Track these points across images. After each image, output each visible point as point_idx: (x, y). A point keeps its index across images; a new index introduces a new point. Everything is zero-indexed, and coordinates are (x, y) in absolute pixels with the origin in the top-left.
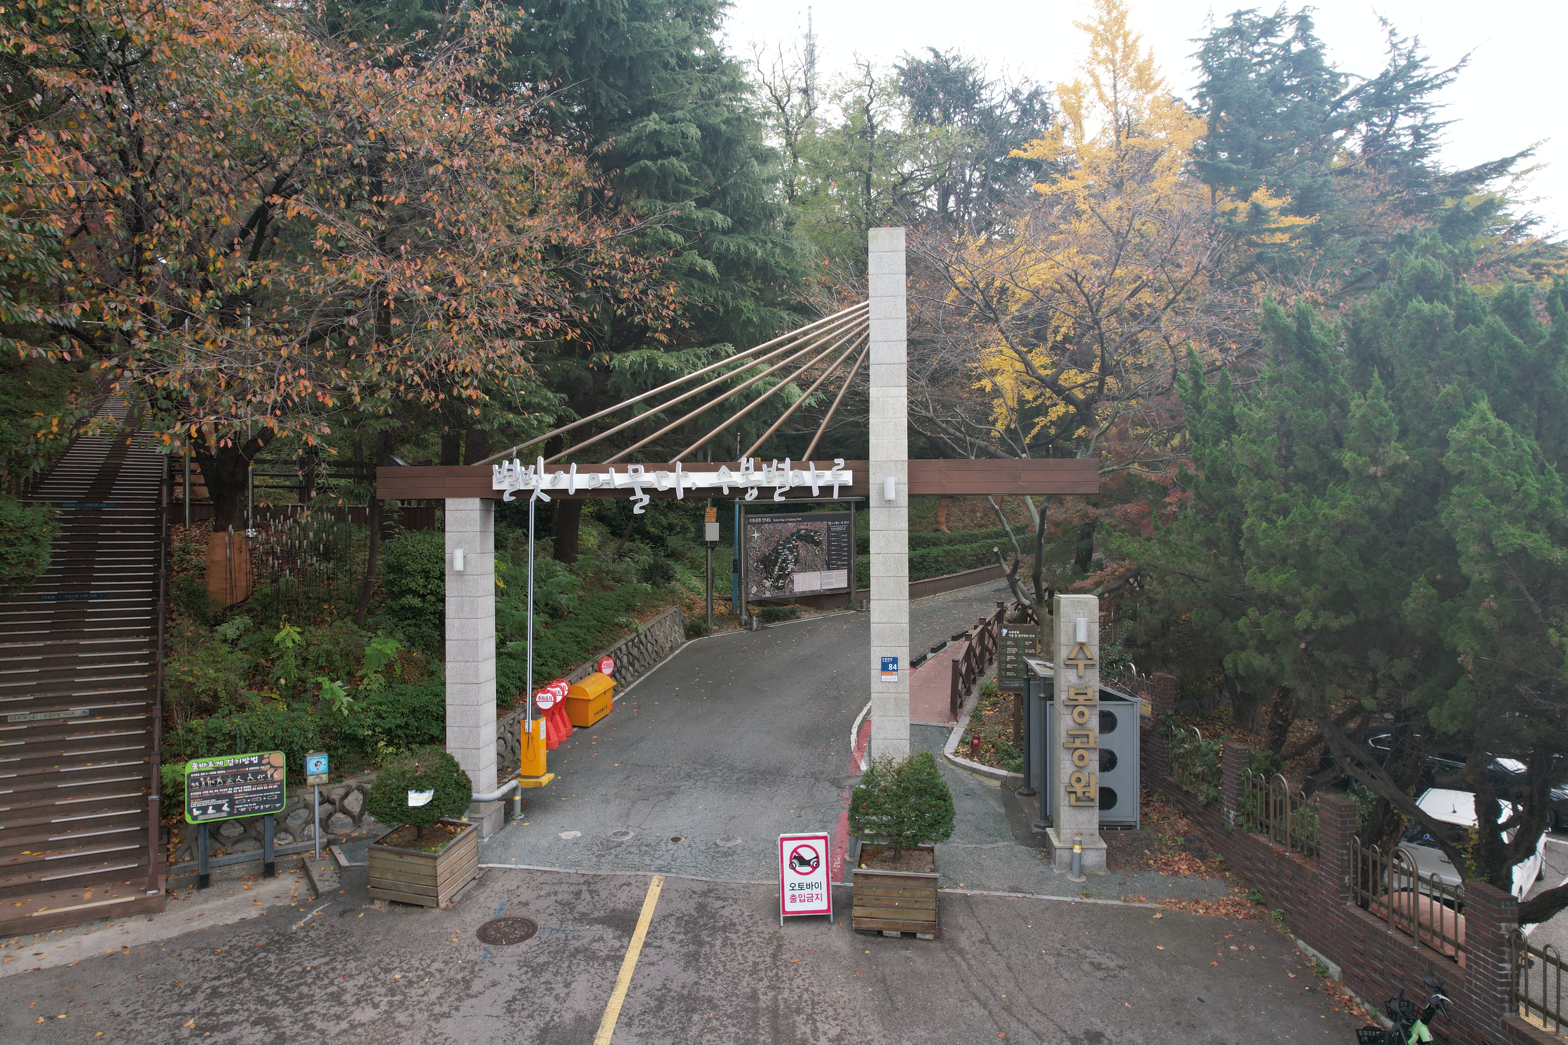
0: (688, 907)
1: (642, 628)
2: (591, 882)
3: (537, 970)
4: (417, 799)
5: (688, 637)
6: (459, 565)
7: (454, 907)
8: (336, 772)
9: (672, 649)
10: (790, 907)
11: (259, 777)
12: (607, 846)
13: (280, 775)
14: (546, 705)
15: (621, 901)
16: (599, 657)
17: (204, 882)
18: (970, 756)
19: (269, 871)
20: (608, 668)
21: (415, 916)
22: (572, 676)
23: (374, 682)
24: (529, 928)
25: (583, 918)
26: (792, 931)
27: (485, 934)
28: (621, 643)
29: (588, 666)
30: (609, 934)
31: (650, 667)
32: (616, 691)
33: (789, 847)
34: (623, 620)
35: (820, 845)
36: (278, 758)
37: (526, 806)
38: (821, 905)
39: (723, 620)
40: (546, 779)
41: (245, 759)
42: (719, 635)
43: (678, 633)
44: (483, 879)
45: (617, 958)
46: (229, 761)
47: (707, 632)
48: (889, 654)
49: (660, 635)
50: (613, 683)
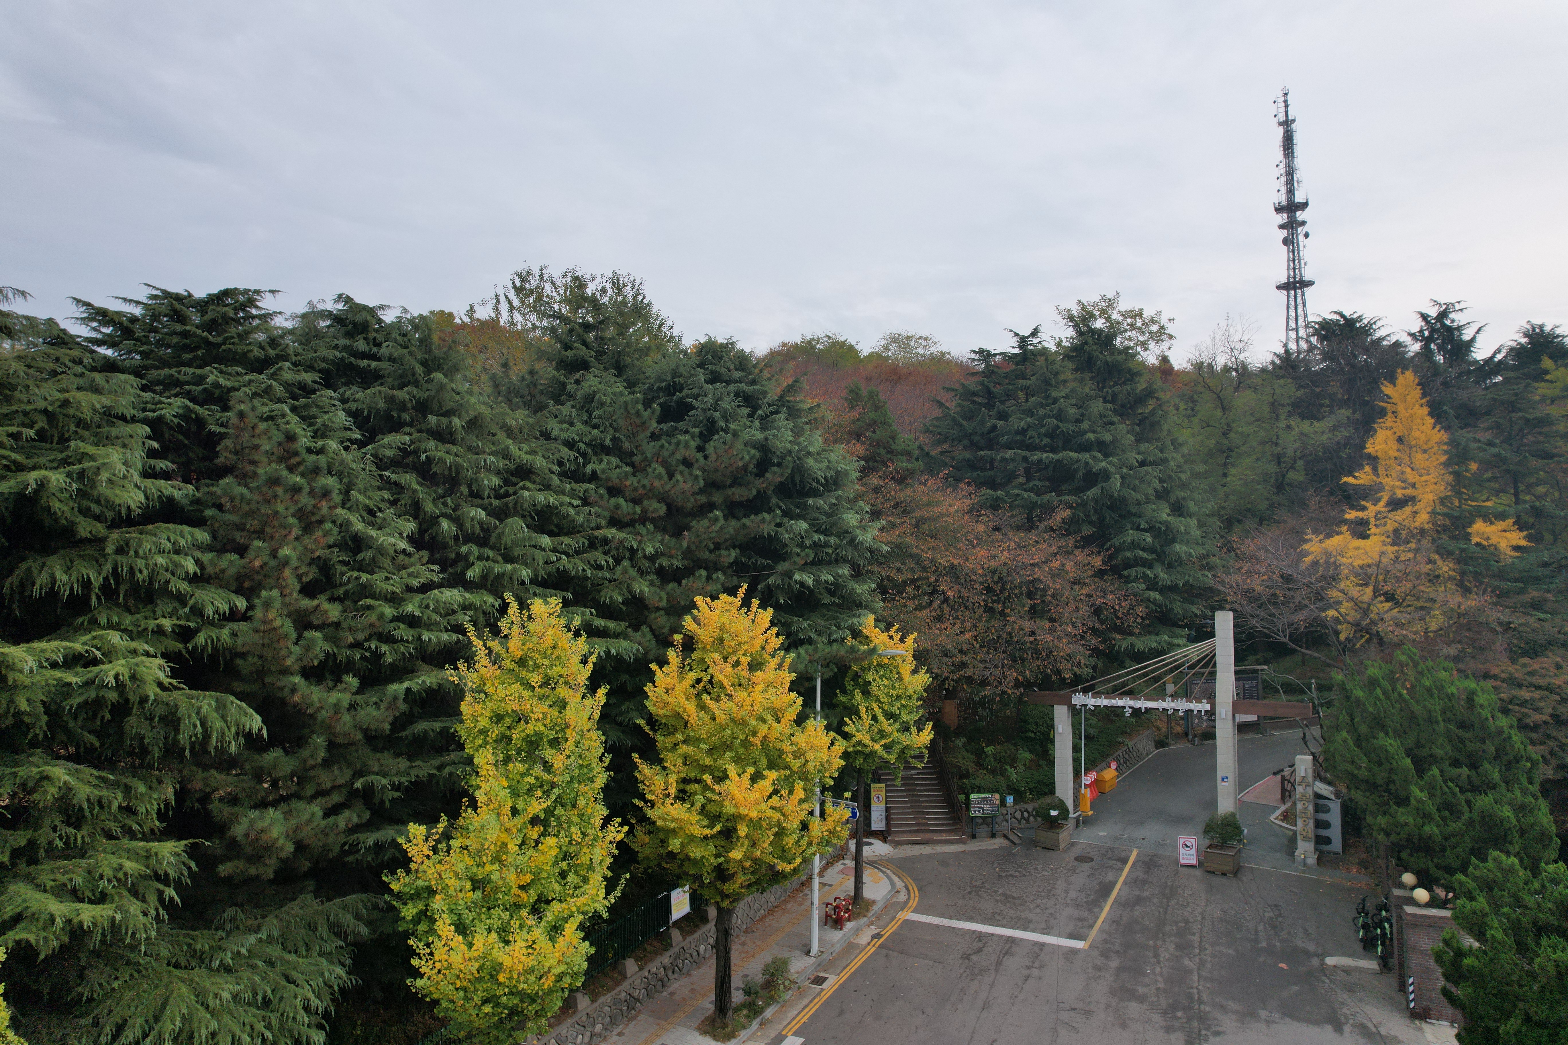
0: (1147, 859)
1: (1130, 744)
2: (1112, 849)
3: (1096, 870)
4: (1053, 813)
5: (1157, 748)
6: (1060, 731)
7: (1067, 850)
8: (1016, 802)
9: (1147, 754)
10: (1182, 861)
11: (991, 802)
12: (1116, 839)
13: (998, 802)
14: (1088, 782)
15: (1123, 854)
16: (1109, 759)
17: (974, 837)
18: (1283, 821)
19: (993, 836)
20: (1114, 765)
21: (1051, 853)
22: (1098, 768)
23: (1021, 768)
24: (1092, 860)
25: (1109, 858)
26: (1184, 869)
27: (1076, 859)
28: (1119, 752)
29: (1104, 764)
30: (1119, 864)
31: (1135, 764)
32: (1118, 777)
33: (1182, 841)
34: (1120, 740)
35: (1193, 841)
36: (997, 796)
37: (1084, 822)
38: (1193, 861)
39: (1179, 737)
40: (1090, 813)
41: (987, 795)
42: (1176, 747)
43: (1151, 746)
44: (1073, 844)
45: (1122, 870)
46: (982, 796)
47: (1167, 745)
48: (1225, 775)
49: (1140, 747)
50: (1116, 773)
